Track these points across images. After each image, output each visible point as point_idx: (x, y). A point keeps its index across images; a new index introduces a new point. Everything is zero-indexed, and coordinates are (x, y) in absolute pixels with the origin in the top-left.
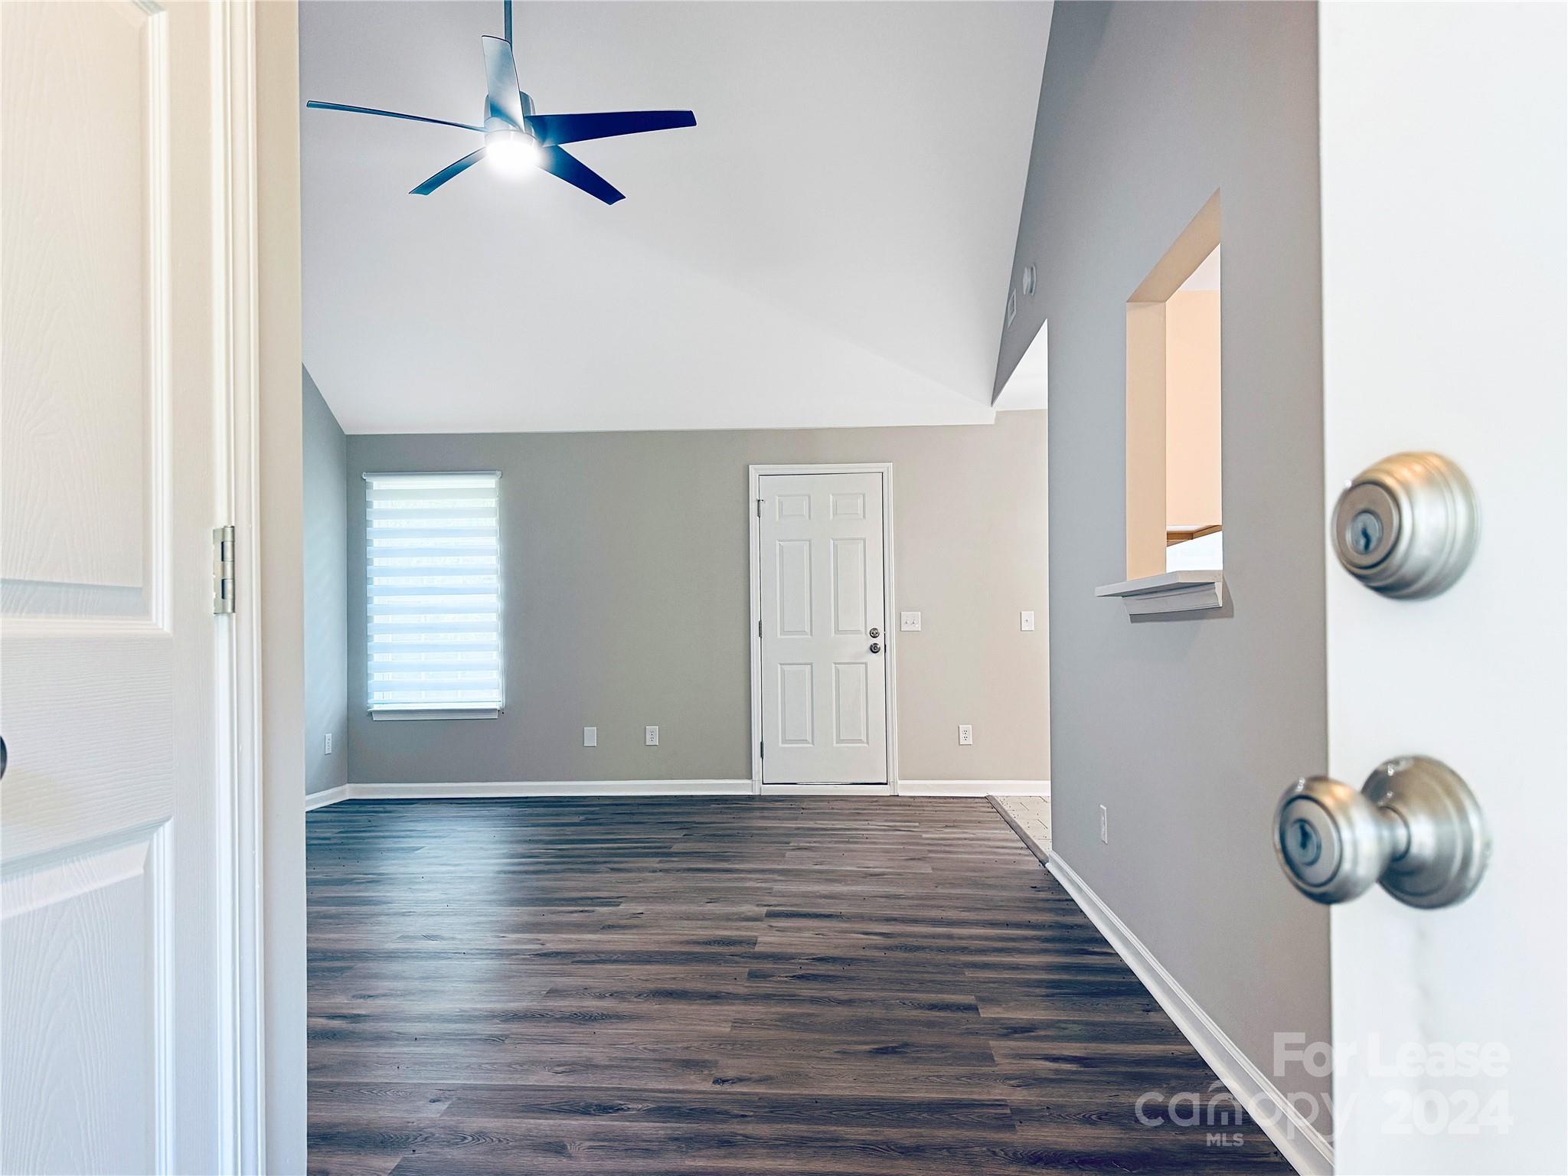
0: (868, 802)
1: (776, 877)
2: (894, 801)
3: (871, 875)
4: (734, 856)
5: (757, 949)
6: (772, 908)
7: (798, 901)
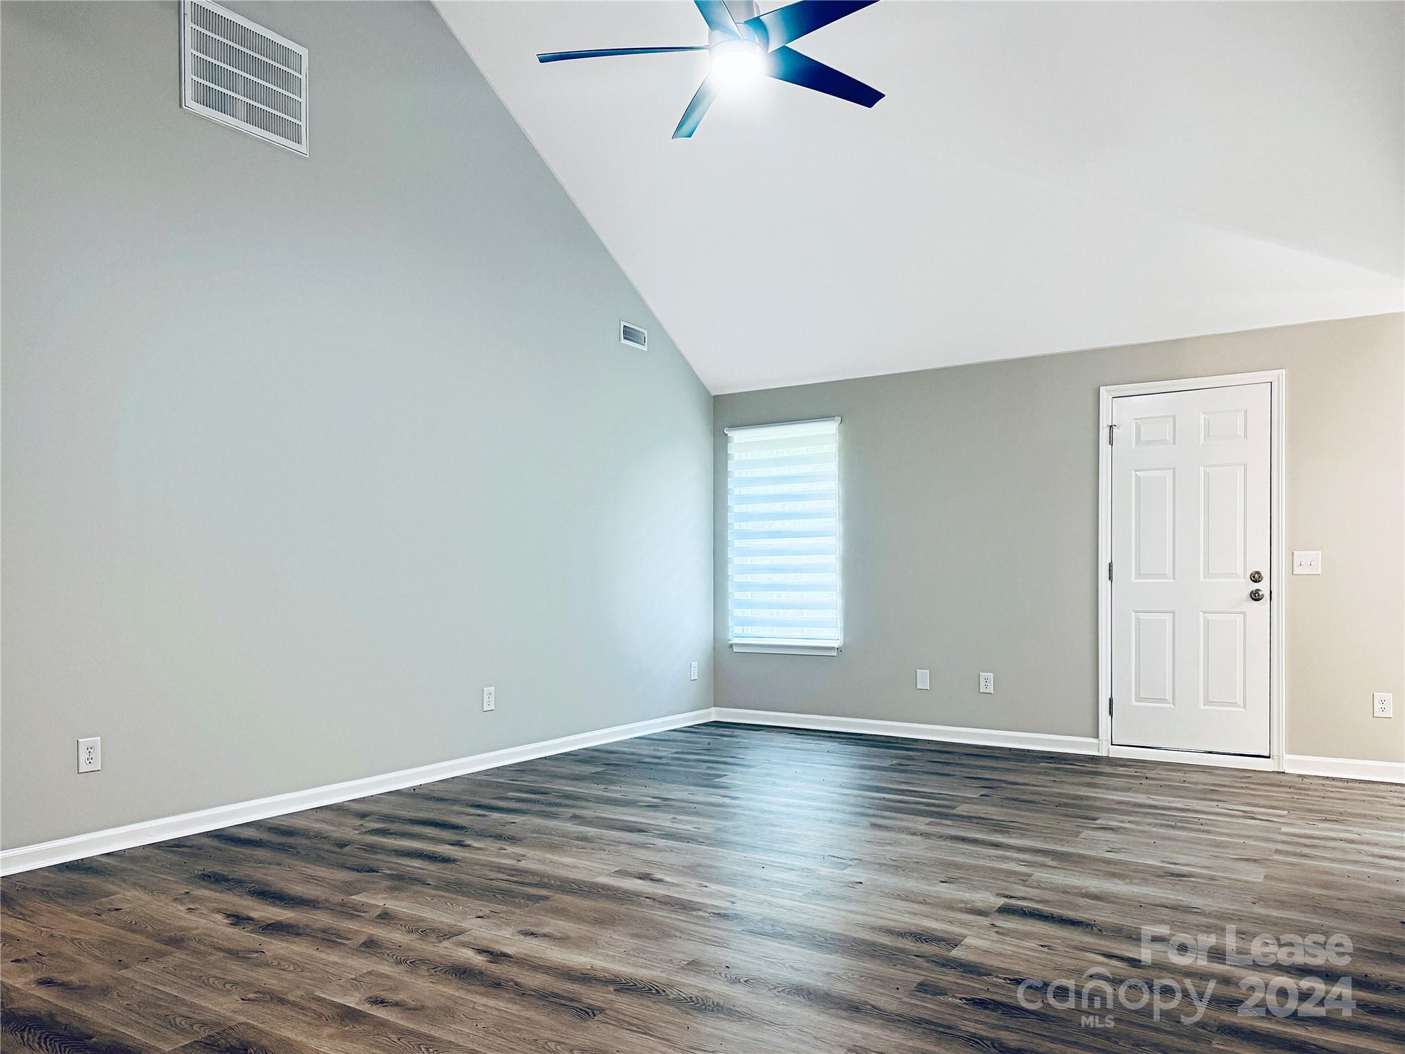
0: (1237, 777)
1: (1048, 861)
2: (1278, 780)
3: (1172, 875)
4: (1020, 829)
5: (956, 953)
6: (1013, 902)
7: (1049, 896)
